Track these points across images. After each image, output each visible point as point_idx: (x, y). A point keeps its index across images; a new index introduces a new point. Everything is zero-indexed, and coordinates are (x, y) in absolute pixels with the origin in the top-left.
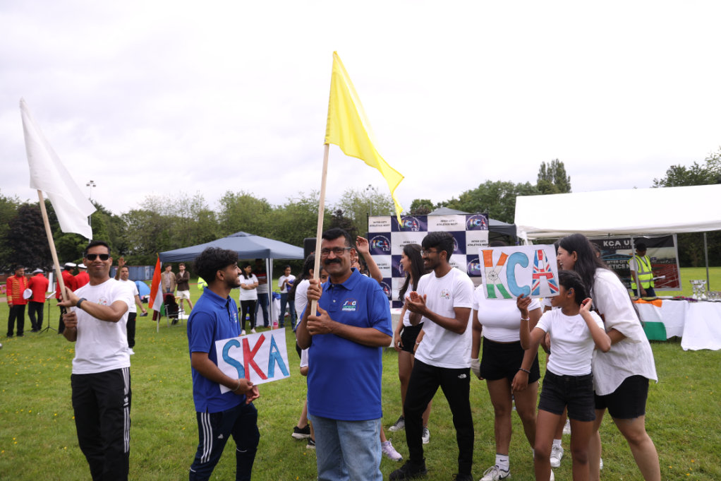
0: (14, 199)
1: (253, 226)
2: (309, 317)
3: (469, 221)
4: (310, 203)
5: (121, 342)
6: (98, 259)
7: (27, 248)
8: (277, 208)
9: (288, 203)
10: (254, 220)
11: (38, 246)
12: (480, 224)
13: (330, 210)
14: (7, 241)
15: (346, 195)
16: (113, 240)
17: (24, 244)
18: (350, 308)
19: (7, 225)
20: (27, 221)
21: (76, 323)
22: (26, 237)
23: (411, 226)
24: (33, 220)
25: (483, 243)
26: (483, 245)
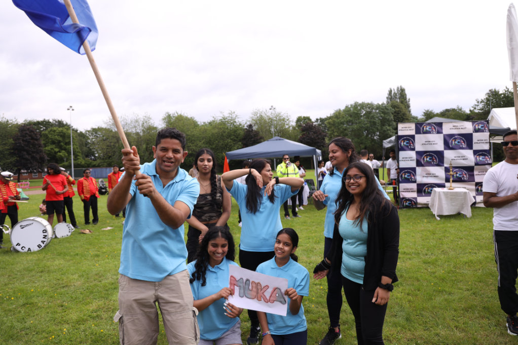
0: (14, 120)
3: (475, 127)
4: (228, 120)
7: (27, 156)
8: (203, 124)
9: (211, 120)
11: (34, 155)
12: (483, 128)
13: (243, 124)
14: (12, 151)
15: (255, 114)
16: (81, 149)
17: (25, 153)
19: (12, 139)
20: (26, 136)
22: (26, 148)
23: (431, 130)
24: (30, 136)
25: (486, 141)
26: (486, 143)
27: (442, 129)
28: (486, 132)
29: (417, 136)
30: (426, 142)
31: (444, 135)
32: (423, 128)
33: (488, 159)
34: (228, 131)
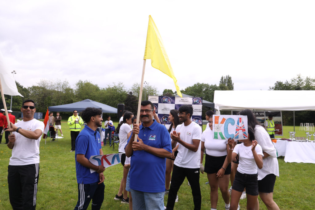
1: (91, 97)
2: (134, 142)
3: (194, 101)
4: (118, 88)
5: (36, 150)
6: (29, 108)
8: (102, 89)
9: (107, 87)
10: (92, 94)
12: (198, 102)
13: (127, 92)
15: (134, 85)
18: (152, 138)
21: (15, 140)
23: (167, 101)
25: (200, 110)
26: (200, 111)
27: (175, 101)
28: (200, 104)
29: (159, 104)
30: (164, 108)
31: (175, 104)
32: (163, 100)
33: (200, 122)
34: (117, 95)
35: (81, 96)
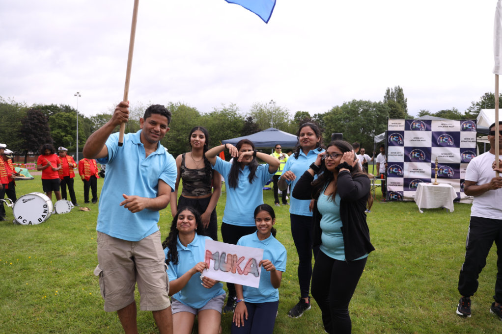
0: (23, 104)
1: (190, 127)
4: (229, 112)
7: (34, 139)
8: (204, 114)
9: (212, 111)
10: (191, 123)
11: (41, 138)
13: (243, 117)
14: (20, 133)
15: (255, 107)
17: (32, 136)
19: (20, 122)
20: (34, 120)
22: (33, 131)
24: (38, 119)
26: (473, 142)
31: (432, 133)
34: (229, 122)
35: (175, 126)
